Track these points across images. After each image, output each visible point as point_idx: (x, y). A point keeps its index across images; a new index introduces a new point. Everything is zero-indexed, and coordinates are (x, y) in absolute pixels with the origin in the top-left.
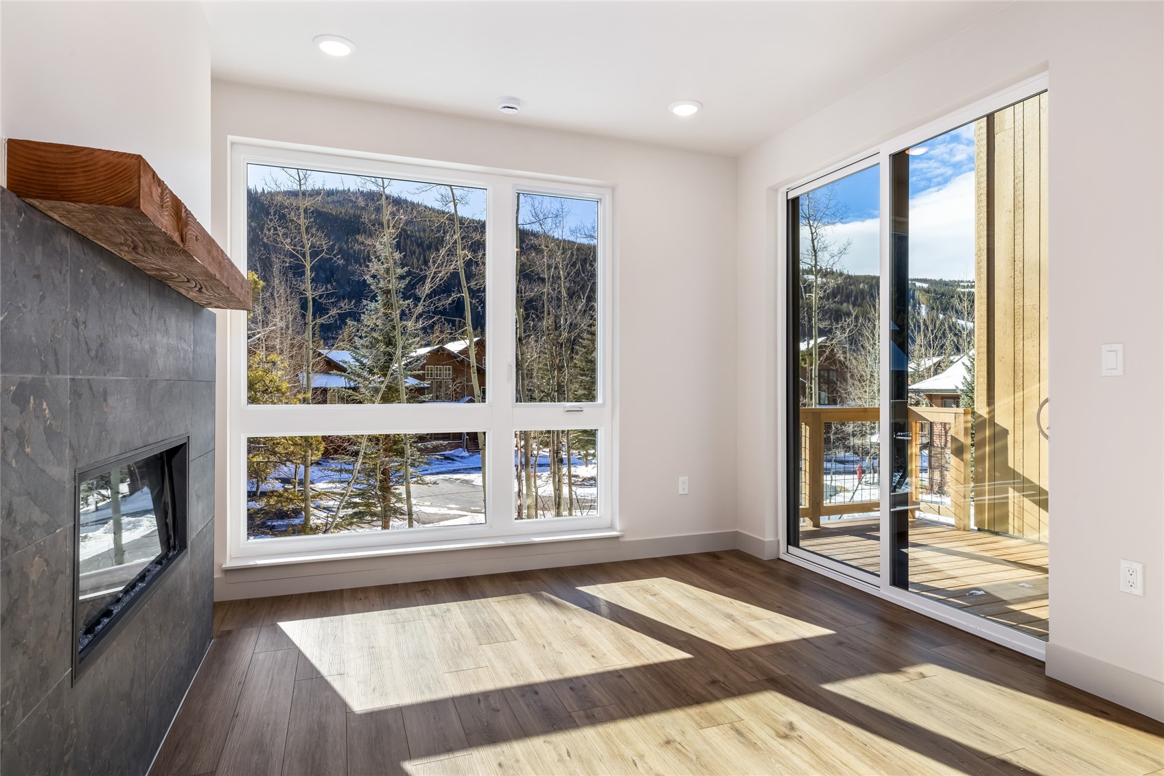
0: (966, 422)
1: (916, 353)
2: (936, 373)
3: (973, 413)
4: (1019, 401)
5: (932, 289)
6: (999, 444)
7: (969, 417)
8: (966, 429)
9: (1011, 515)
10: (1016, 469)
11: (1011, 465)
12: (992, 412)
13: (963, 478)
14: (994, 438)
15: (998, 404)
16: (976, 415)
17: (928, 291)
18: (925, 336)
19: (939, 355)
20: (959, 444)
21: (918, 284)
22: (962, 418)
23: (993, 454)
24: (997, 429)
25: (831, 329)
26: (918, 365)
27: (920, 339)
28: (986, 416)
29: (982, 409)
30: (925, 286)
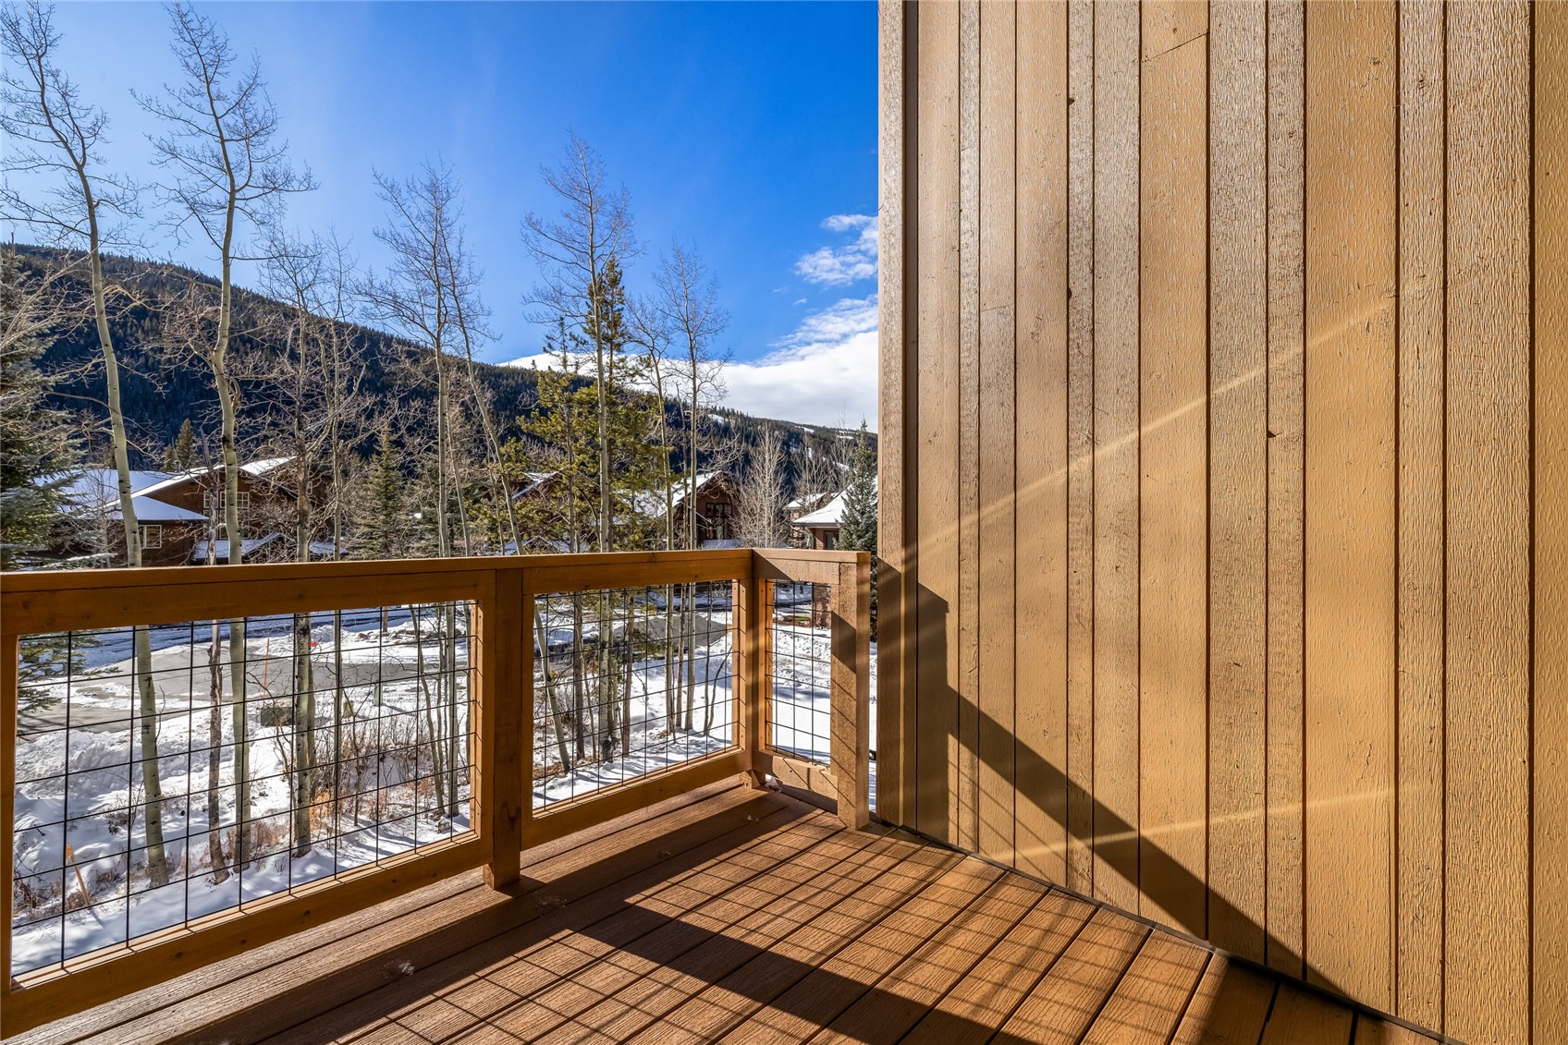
0: (860, 582)
1: (802, 488)
2: (819, 507)
3: (874, 564)
4: (969, 533)
5: (817, 434)
6: (925, 634)
7: (867, 572)
8: (860, 597)
9: (952, 799)
10: (964, 694)
11: (952, 683)
12: (911, 559)
13: (854, 709)
14: (915, 620)
15: (925, 543)
16: (881, 566)
17: (813, 436)
18: (810, 471)
19: (821, 492)
20: (846, 633)
21: (806, 429)
22: (853, 574)
23: (915, 654)
24: (923, 598)
25: (712, 452)
26: (804, 500)
27: (806, 475)
28: (900, 569)
29: (892, 553)
30: (812, 431)
